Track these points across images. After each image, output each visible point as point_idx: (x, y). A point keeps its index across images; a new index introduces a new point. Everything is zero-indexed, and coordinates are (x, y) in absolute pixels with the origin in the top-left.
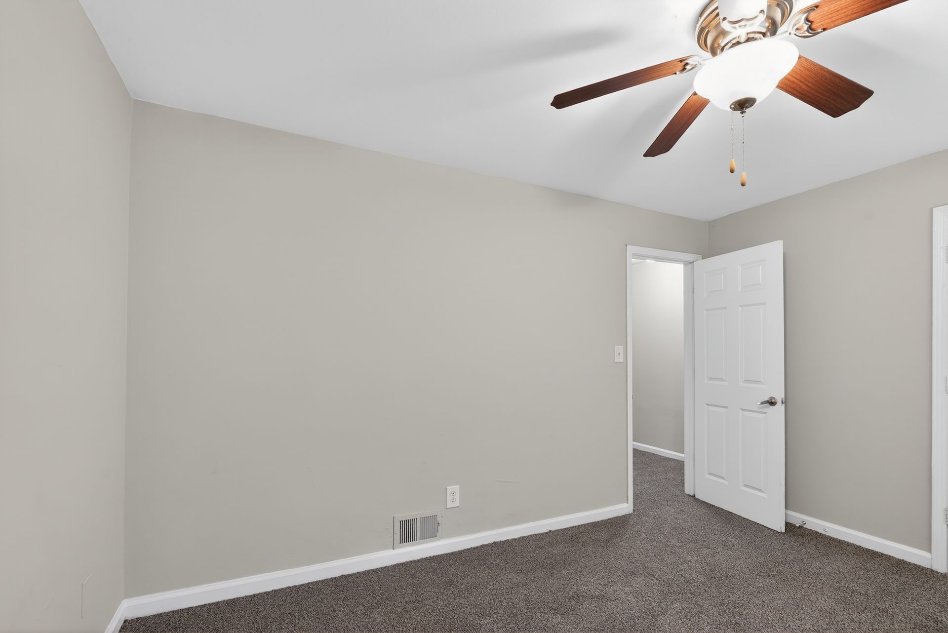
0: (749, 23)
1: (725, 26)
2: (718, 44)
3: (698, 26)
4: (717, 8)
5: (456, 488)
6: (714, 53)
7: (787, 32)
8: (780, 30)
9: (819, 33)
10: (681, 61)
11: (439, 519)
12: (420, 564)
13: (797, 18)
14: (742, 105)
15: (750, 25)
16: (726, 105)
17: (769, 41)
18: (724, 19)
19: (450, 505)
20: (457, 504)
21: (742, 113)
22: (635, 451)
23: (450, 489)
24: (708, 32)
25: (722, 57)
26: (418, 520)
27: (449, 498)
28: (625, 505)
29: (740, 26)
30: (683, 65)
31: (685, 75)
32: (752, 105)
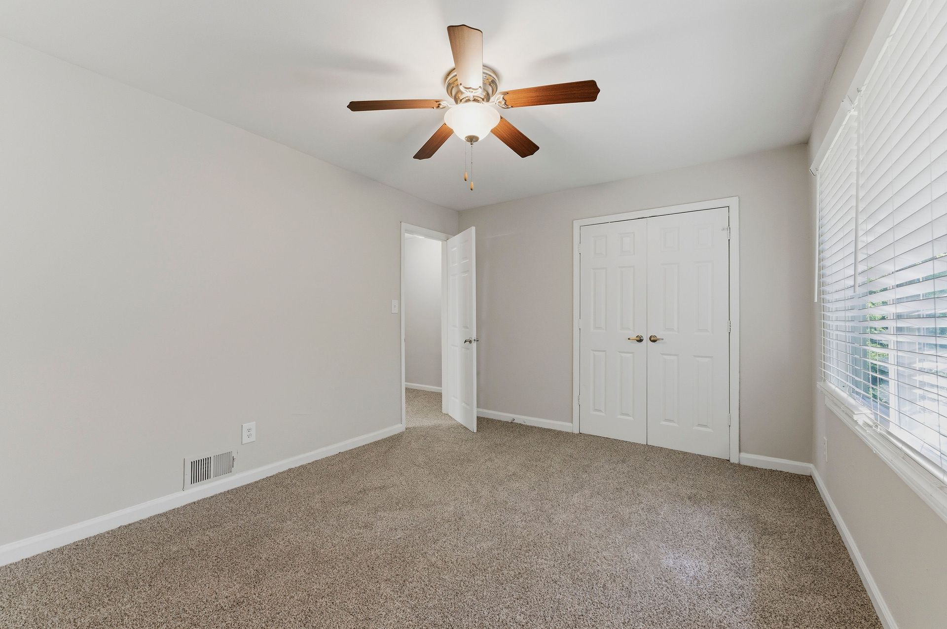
0: (474, 91)
1: (461, 88)
2: (459, 97)
3: (447, 82)
4: (456, 75)
5: (252, 425)
6: (456, 102)
7: (494, 102)
8: (492, 99)
9: (509, 108)
10: (437, 102)
11: (234, 455)
12: (214, 498)
13: (498, 96)
14: (472, 139)
15: (475, 93)
16: (463, 137)
17: (485, 104)
18: (461, 84)
19: (246, 440)
20: (253, 439)
21: (471, 144)
22: (408, 390)
23: (246, 426)
24: (453, 87)
25: (461, 105)
26: (212, 459)
27: (245, 433)
28: (400, 425)
29: (469, 91)
30: (438, 104)
31: (438, 110)
32: (477, 141)
